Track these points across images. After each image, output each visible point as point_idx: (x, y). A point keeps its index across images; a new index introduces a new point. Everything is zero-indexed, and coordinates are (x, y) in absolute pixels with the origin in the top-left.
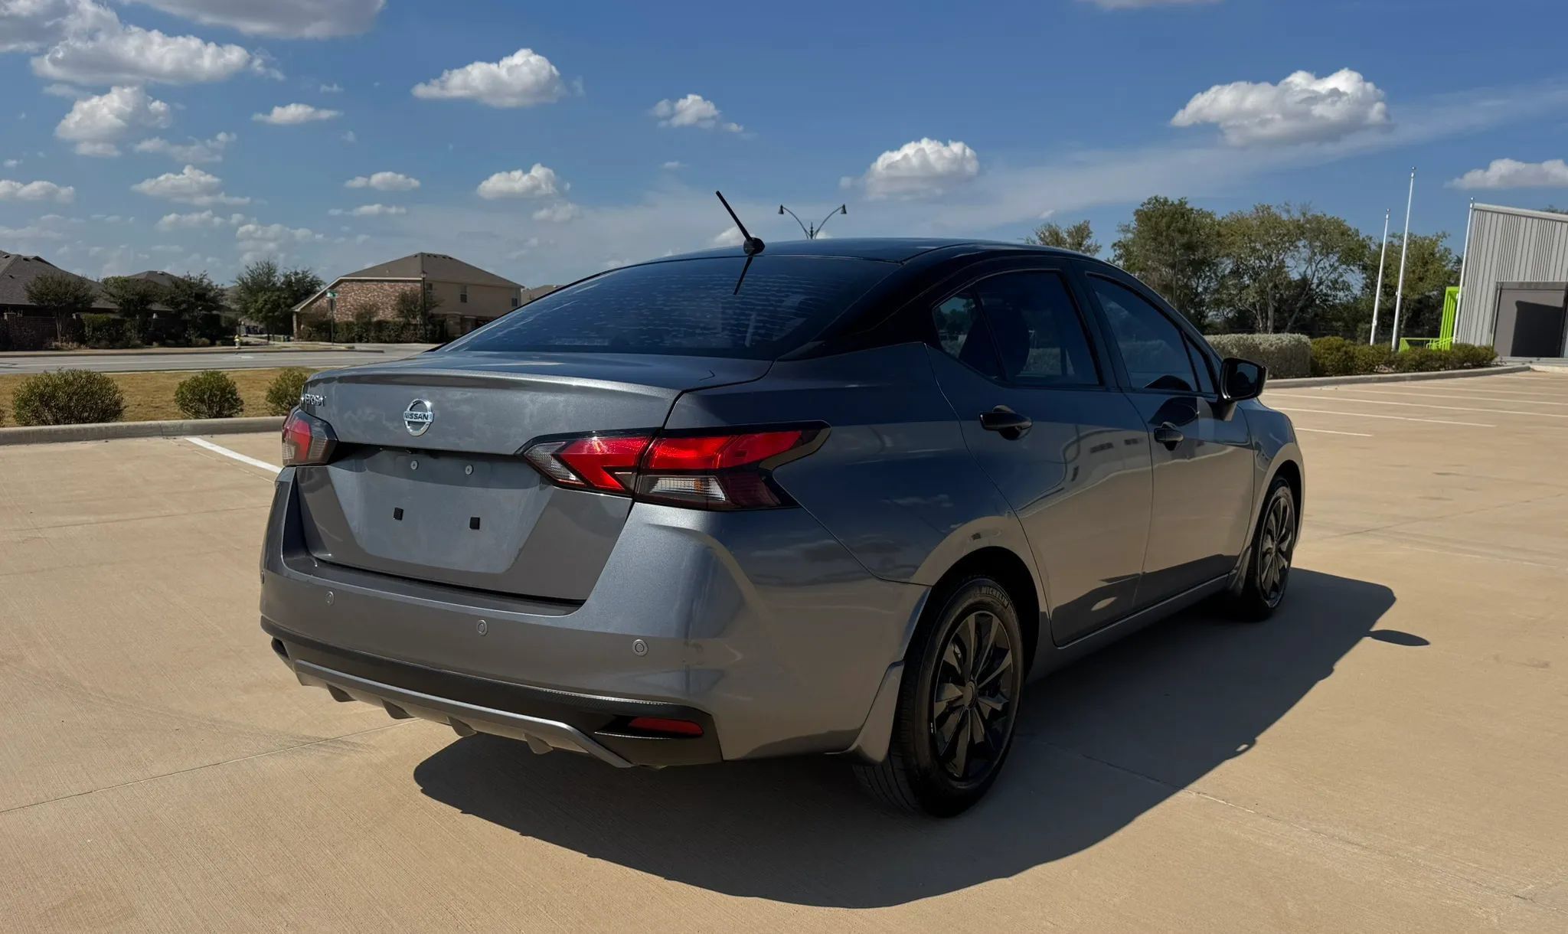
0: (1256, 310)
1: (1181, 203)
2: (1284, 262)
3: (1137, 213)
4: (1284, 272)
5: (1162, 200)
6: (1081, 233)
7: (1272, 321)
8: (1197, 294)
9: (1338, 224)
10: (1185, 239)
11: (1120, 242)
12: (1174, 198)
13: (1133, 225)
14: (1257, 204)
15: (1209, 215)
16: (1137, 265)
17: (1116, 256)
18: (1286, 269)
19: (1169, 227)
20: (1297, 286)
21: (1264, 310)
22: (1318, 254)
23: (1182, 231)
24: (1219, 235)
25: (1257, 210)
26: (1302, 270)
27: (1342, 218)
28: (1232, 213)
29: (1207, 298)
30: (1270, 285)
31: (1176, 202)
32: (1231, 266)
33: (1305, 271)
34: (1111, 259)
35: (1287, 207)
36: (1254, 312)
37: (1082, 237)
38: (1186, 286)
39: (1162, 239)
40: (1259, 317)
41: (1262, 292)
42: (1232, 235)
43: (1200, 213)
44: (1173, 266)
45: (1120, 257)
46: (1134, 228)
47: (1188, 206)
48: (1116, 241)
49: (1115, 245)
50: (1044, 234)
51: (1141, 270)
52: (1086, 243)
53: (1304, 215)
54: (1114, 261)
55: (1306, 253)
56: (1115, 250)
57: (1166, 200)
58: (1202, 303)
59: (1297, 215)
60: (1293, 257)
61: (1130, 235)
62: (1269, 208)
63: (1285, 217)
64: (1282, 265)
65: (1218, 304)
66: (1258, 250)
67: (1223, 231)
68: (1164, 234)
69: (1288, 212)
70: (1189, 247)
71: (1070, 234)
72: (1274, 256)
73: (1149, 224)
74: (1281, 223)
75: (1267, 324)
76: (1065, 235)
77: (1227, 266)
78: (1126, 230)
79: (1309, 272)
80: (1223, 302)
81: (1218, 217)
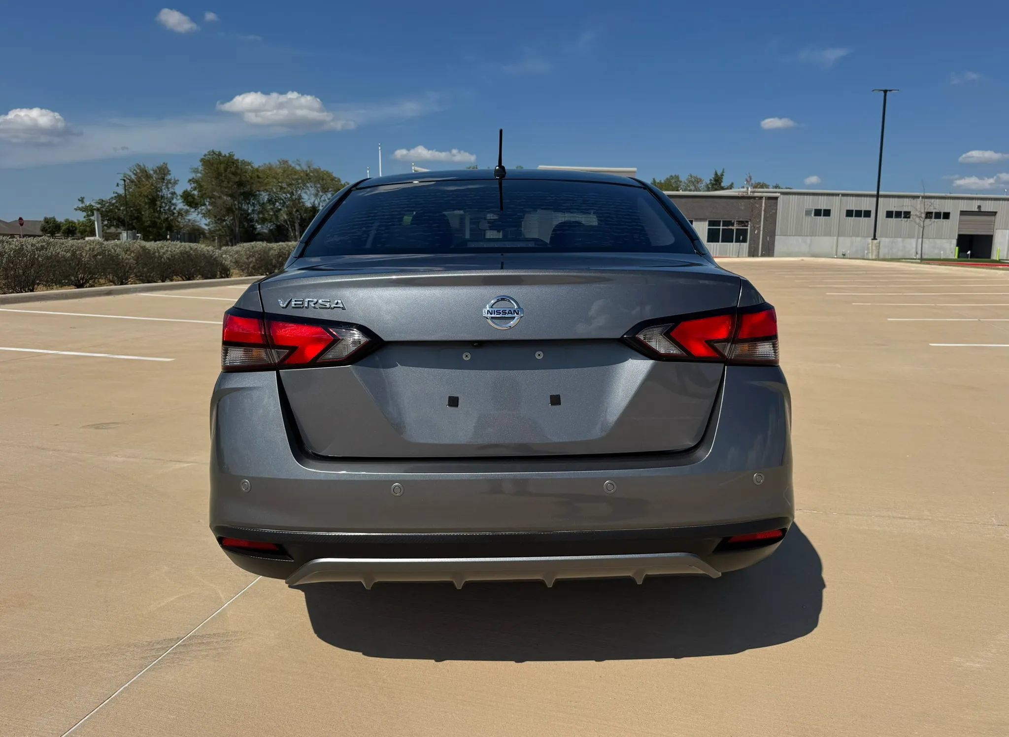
0: (288, 225)
1: (230, 155)
2: (301, 196)
3: (202, 160)
4: (302, 202)
5: (217, 153)
6: (163, 172)
7: (299, 231)
8: (249, 214)
9: (329, 175)
10: (237, 179)
11: (193, 178)
12: (225, 152)
13: (200, 168)
14: (279, 159)
15: (249, 164)
16: (207, 194)
17: (192, 188)
18: (303, 200)
19: (226, 171)
20: (311, 211)
21: (293, 226)
22: (320, 192)
23: (234, 174)
24: (258, 177)
25: (280, 163)
26: (312, 201)
27: (330, 171)
28: (265, 164)
29: (255, 216)
30: (295, 210)
31: (227, 155)
32: (267, 197)
33: (314, 202)
34: (189, 189)
35: (298, 162)
36: (287, 226)
37: (164, 174)
38: (240, 209)
39: (223, 178)
40: (290, 229)
41: (290, 213)
42: (267, 178)
43: (244, 163)
44: (231, 196)
45: (195, 189)
46: (201, 170)
47: (235, 158)
48: (191, 178)
49: (190, 181)
50: (136, 171)
51: (210, 198)
52: (168, 177)
53: (309, 167)
54: (191, 191)
55: (313, 190)
56: (191, 184)
57: (220, 154)
58: (251, 220)
59: (305, 168)
60: (306, 193)
61: (199, 175)
62: (287, 162)
63: (298, 168)
64: (300, 197)
65: (263, 221)
66: (285, 188)
67: (261, 175)
68: (223, 175)
69: (299, 165)
70: (240, 184)
71: (155, 172)
72: (294, 192)
73: (212, 168)
74: (296, 172)
75: (295, 233)
76: (152, 172)
77: (264, 197)
78: (196, 171)
79: (316, 202)
80: (266, 219)
81: (256, 165)
